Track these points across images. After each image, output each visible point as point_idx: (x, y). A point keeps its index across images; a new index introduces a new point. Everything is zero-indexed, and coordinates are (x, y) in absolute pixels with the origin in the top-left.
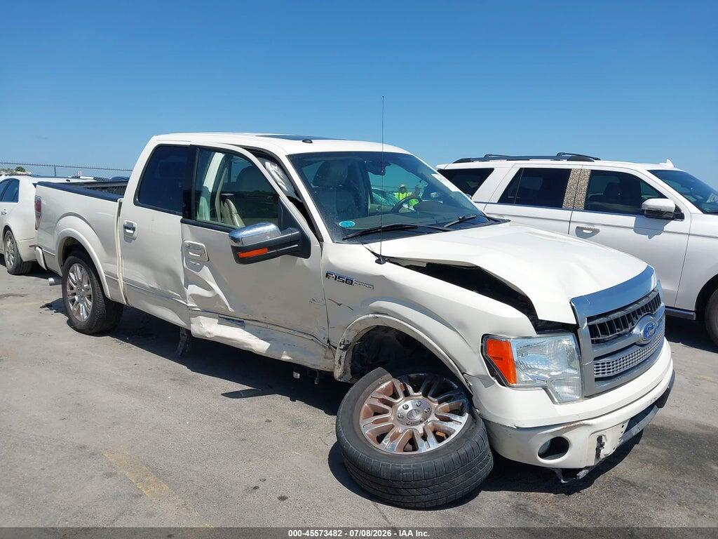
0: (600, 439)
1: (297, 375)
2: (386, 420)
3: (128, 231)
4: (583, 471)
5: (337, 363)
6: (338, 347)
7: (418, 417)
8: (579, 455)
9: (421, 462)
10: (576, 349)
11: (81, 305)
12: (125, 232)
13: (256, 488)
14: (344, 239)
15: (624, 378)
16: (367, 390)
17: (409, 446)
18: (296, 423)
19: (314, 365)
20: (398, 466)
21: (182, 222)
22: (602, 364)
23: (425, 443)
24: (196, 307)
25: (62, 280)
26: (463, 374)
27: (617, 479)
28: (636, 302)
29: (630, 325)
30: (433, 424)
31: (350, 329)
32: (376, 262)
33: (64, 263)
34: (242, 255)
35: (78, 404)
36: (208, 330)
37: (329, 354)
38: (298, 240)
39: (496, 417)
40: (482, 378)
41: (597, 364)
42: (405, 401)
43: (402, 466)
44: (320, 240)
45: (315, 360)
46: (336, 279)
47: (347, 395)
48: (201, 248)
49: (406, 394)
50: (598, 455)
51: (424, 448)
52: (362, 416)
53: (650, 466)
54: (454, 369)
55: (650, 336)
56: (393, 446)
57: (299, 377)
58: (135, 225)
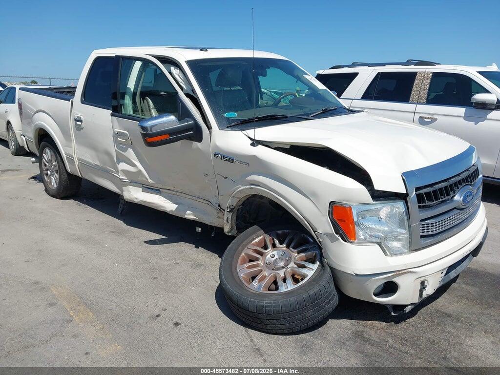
0: (423, 283)
1: (199, 230)
2: (257, 266)
3: (78, 123)
4: (409, 307)
5: (225, 222)
6: (226, 210)
7: (282, 264)
8: (406, 295)
9: (280, 300)
10: (406, 212)
11: (52, 178)
12: (76, 124)
13: (158, 316)
14: (227, 127)
15: (444, 235)
16: (244, 243)
17: (273, 286)
18: (196, 265)
19: (210, 223)
20: (262, 303)
21: (112, 115)
22: (427, 224)
23: (284, 285)
24: (125, 179)
25: (39, 159)
26: (315, 232)
27: (437, 311)
28: (458, 175)
29: (452, 194)
30: (292, 270)
31: (233, 197)
32: (251, 145)
33: (39, 146)
34: (149, 140)
35: (40, 251)
36: (136, 196)
37: (221, 215)
38: (192, 128)
39: (340, 266)
40: (329, 235)
41: (422, 225)
42: (273, 251)
43: (265, 302)
44: (209, 128)
45: (211, 219)
46: (221, 159)
47: (230, 246)
48: (126, 135)
49: (274, 246)
50: (421, 295)
51: (284, 288)
52: (239, 262)
53: (464, 301)
54: (308, 228)
55: (469, 202)
56: (260, 286)
57: (200, 231)
58: (82, 118)
